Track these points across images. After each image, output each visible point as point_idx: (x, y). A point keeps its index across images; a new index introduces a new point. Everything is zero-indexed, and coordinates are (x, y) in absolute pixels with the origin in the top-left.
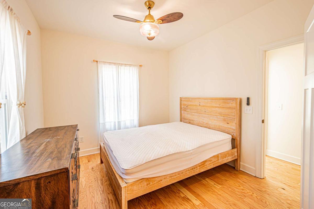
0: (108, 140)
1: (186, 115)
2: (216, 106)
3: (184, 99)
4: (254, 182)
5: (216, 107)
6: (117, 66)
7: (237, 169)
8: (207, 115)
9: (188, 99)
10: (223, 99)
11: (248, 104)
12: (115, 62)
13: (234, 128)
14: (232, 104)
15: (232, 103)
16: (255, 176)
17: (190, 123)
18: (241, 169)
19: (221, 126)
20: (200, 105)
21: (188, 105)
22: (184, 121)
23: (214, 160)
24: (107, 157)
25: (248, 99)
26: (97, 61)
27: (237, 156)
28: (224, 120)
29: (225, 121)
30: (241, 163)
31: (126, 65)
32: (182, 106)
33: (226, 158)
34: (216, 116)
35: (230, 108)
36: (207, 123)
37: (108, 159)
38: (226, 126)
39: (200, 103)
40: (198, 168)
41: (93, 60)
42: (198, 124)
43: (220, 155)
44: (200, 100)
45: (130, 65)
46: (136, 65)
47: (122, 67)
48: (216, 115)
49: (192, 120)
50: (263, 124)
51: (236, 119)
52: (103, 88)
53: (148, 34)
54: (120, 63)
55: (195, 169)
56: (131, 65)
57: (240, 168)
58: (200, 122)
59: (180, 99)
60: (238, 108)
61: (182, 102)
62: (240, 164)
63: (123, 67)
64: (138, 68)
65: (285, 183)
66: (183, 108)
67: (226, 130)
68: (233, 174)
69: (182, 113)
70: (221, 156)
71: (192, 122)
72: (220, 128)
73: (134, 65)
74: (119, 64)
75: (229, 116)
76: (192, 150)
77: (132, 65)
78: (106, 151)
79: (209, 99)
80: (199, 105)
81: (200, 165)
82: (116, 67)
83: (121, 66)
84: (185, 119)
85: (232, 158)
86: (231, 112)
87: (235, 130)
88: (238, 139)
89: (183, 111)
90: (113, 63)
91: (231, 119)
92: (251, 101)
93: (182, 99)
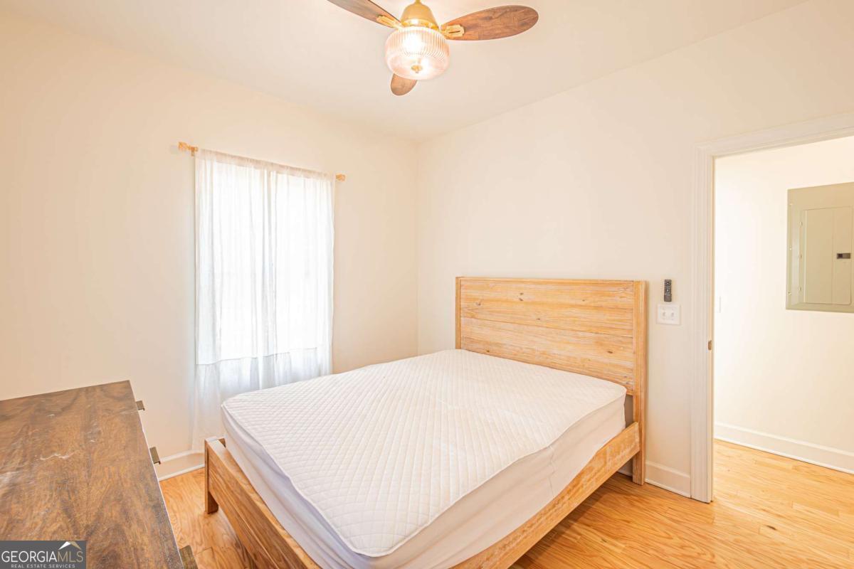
0: (253, 433)
1: (476, 330)
2: (573, 302)
3: (468, 284)
4: (697, 518)
5: (573, 306)
6: (266, 171)
7: (638, 482)
8: (544, 329)
9: (483, 283)
10: (596, 283)
11: (668, 298)
12: (258, 159)
13: (629, 364)
14: (621, 297)
15: (623, 295)
16: (689, 496)
17: (488, 351)
18: (647, 480)
19: (589, 360)
20: (521, 300)
21: (482, 300)
22: (470, 347)
23: (597, 466)
24: (253, 496)
25: (668, 284)
26: (193, 150)
27: (638, 445)
28: (599, 343)
29: (601, 345)
30: (648, 463)
31: (293, 170)
32: (463, 304)
33: (619, 454)
34: (573, 330)
35: (616, 309)
36: (544, 353)
37: (259, 504)
38: (605, 358)
39: (522, 294)
40: (567, 497)
41: (181, 144)
42: (515, 355)
43: (608, 449)
44: (523, 285)
45: (308, 173)
46: (325, 175)
47: (280, 176)
48: (575, 328)
49: (497, 344)
50: (711, 351)
51: (634, 341)
52: (212, 243)
53: (413, 69)
54: (275, 162)
55: (560, 505)
56: (310, 172)
57: (645, 477)
58: (521, 349)
59: (457, 283)
60: (642, 309)
61: (463, 291)
62: (645, 465)
63: (283, 177)
64: (331, 184)
65: (764, 508)
66: (466, 310)
67: (606, 372)
68: (635, 498)
69: (462, 322)
70: (611, 452)
71: (495, 348)
72: (586, 365)
73: (319, 174)
74: (272, 164)
75: (612, 332)
76: (552, 444)
77: (314, 172)
78: (241, 471)
79: (551, 283)
80: (518, 300)
81: (570, 487)
82: (262, 175)
83: (277, 172)
84: (472, 341)
85: (631, 451)
86: (621, 321)
87: (632, 370)
88: (643, 397)
89: (465, 317)
90: (252, 161)
91: (621, 339)
92: (676, 290)
93: (462, 283)
